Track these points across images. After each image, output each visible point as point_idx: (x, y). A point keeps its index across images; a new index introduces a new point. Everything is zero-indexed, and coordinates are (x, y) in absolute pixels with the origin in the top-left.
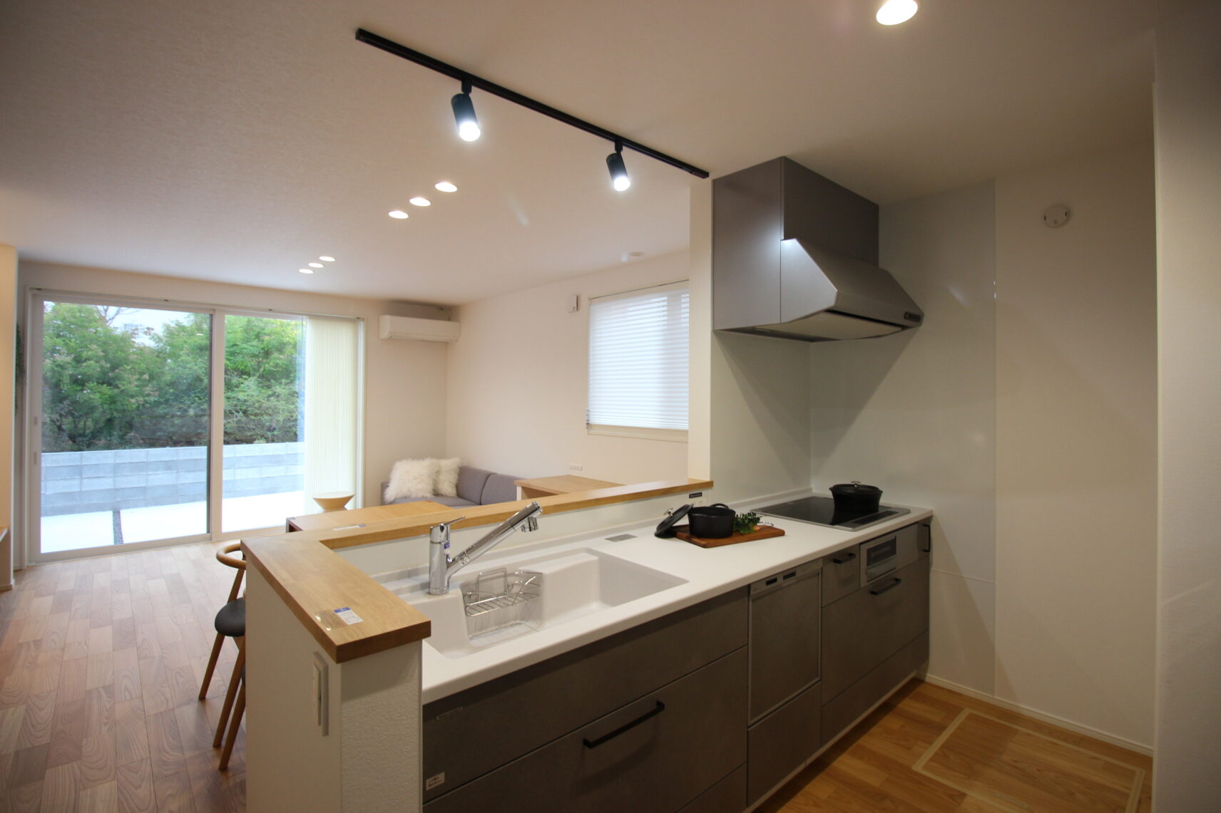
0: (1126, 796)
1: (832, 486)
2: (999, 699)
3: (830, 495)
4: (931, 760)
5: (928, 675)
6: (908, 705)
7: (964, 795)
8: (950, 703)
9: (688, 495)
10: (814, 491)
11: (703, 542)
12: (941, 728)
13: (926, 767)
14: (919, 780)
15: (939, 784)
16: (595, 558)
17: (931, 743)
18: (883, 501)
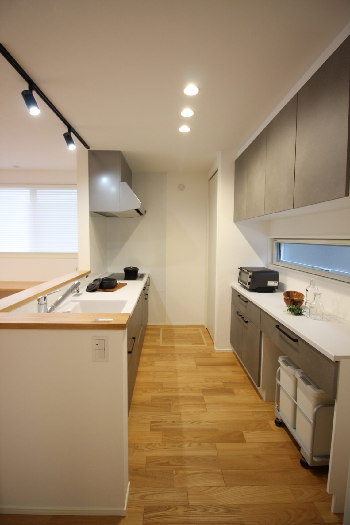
0: (200, 334)
1: (124, 268)
2: (167, 323)
3: (123, 272)
4: (162, 342)
5: (148, 323)
6: (147, 332)
7: (174, 346)
8: (157, 328)
9: (85, 277)
10: (109, 272)
11: (112, 290)
12: (159, 335)
13: (162, 344)
14: (163, 347)
15: (168, 346)
16: (78, 303)
17: (159, 339)
18: (140, 272)
